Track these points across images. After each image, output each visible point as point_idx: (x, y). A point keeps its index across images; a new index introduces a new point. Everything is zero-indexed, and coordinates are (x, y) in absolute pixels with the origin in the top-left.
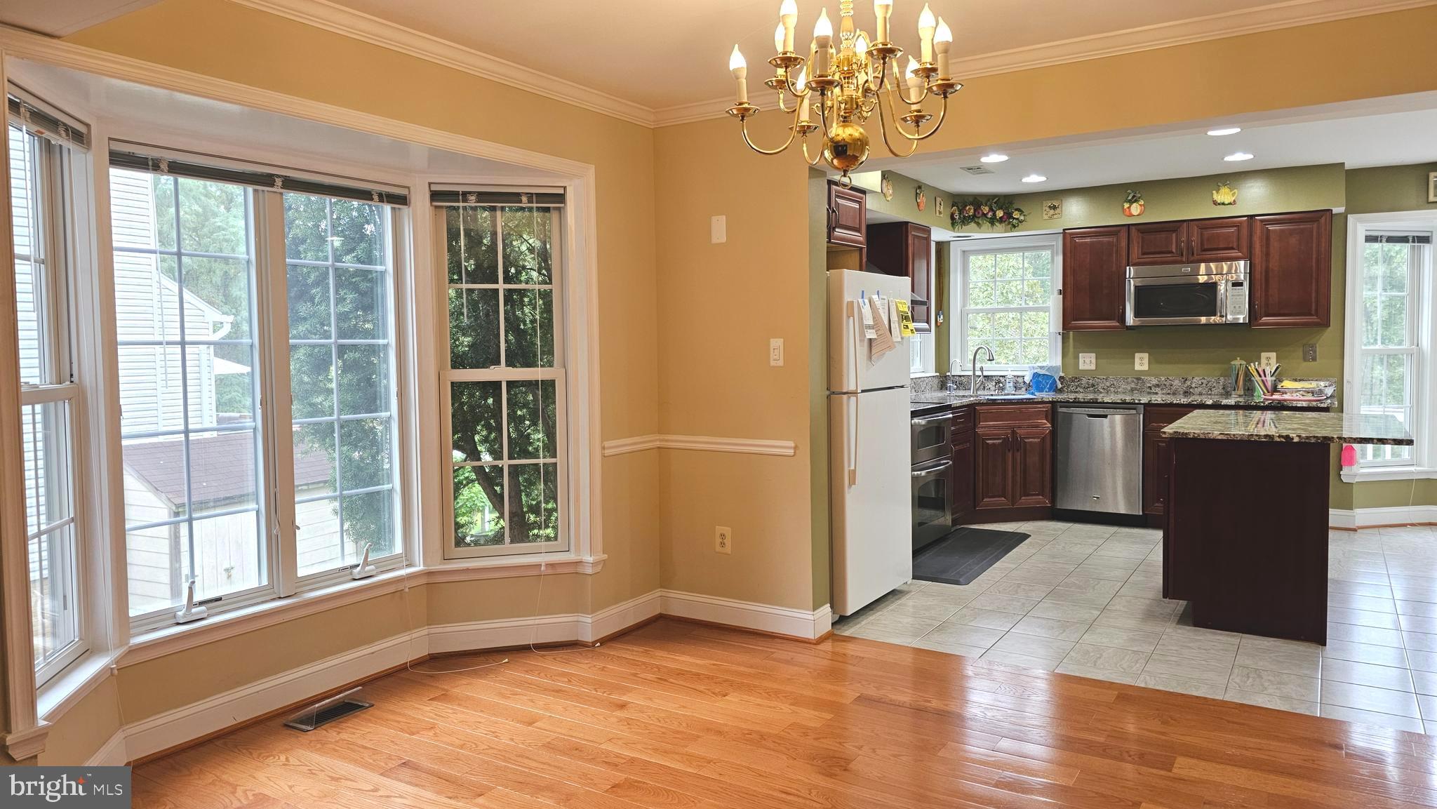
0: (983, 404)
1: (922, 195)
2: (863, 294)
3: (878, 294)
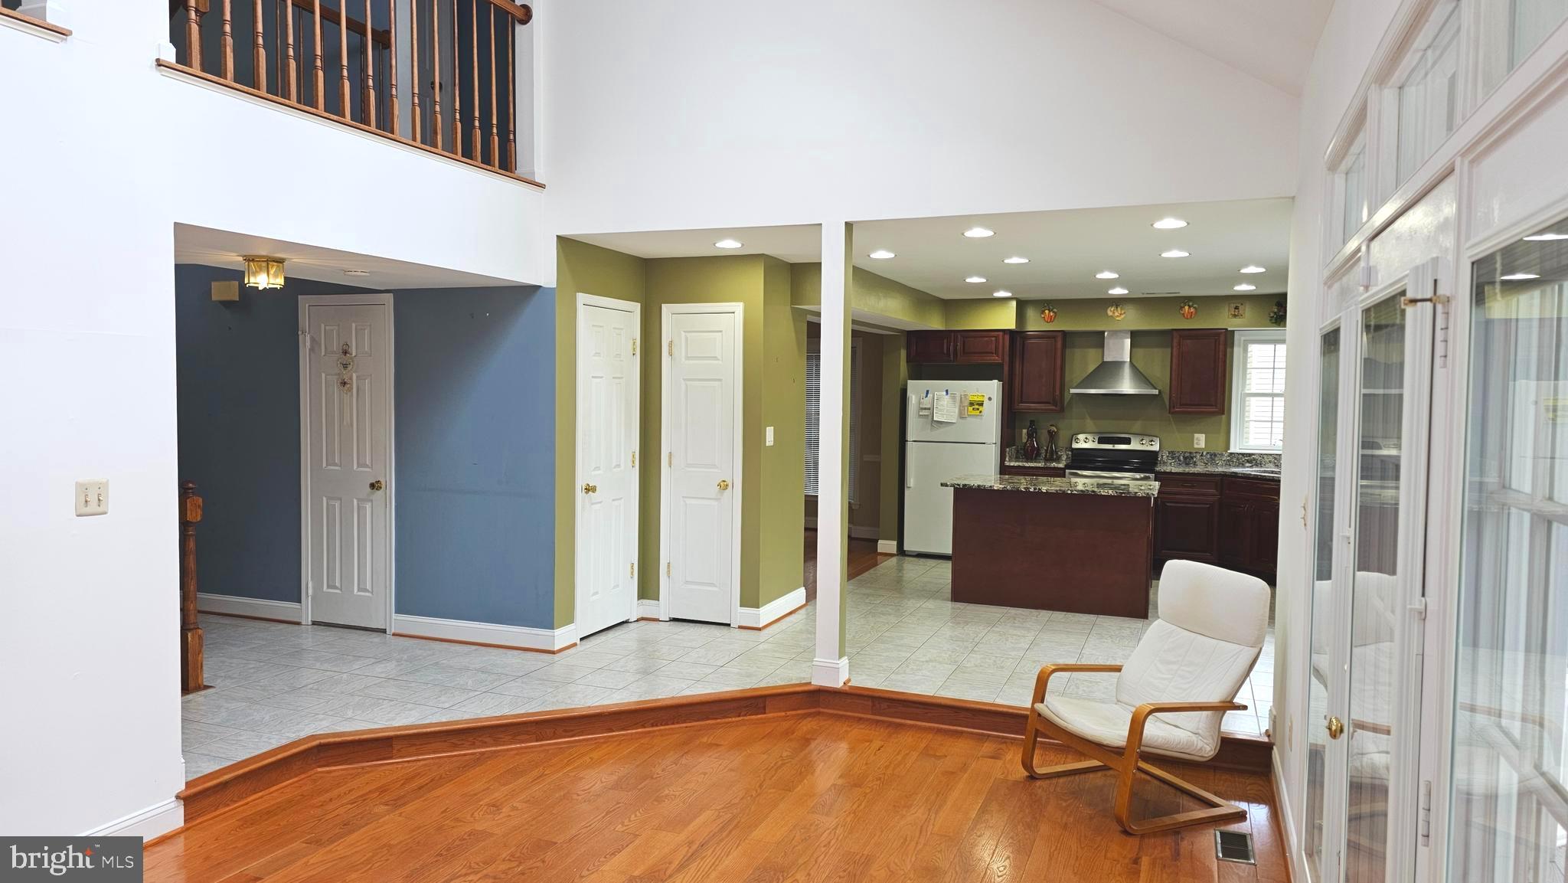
1: (1187, 307)
2: (928, 391)
3: (947, 391)
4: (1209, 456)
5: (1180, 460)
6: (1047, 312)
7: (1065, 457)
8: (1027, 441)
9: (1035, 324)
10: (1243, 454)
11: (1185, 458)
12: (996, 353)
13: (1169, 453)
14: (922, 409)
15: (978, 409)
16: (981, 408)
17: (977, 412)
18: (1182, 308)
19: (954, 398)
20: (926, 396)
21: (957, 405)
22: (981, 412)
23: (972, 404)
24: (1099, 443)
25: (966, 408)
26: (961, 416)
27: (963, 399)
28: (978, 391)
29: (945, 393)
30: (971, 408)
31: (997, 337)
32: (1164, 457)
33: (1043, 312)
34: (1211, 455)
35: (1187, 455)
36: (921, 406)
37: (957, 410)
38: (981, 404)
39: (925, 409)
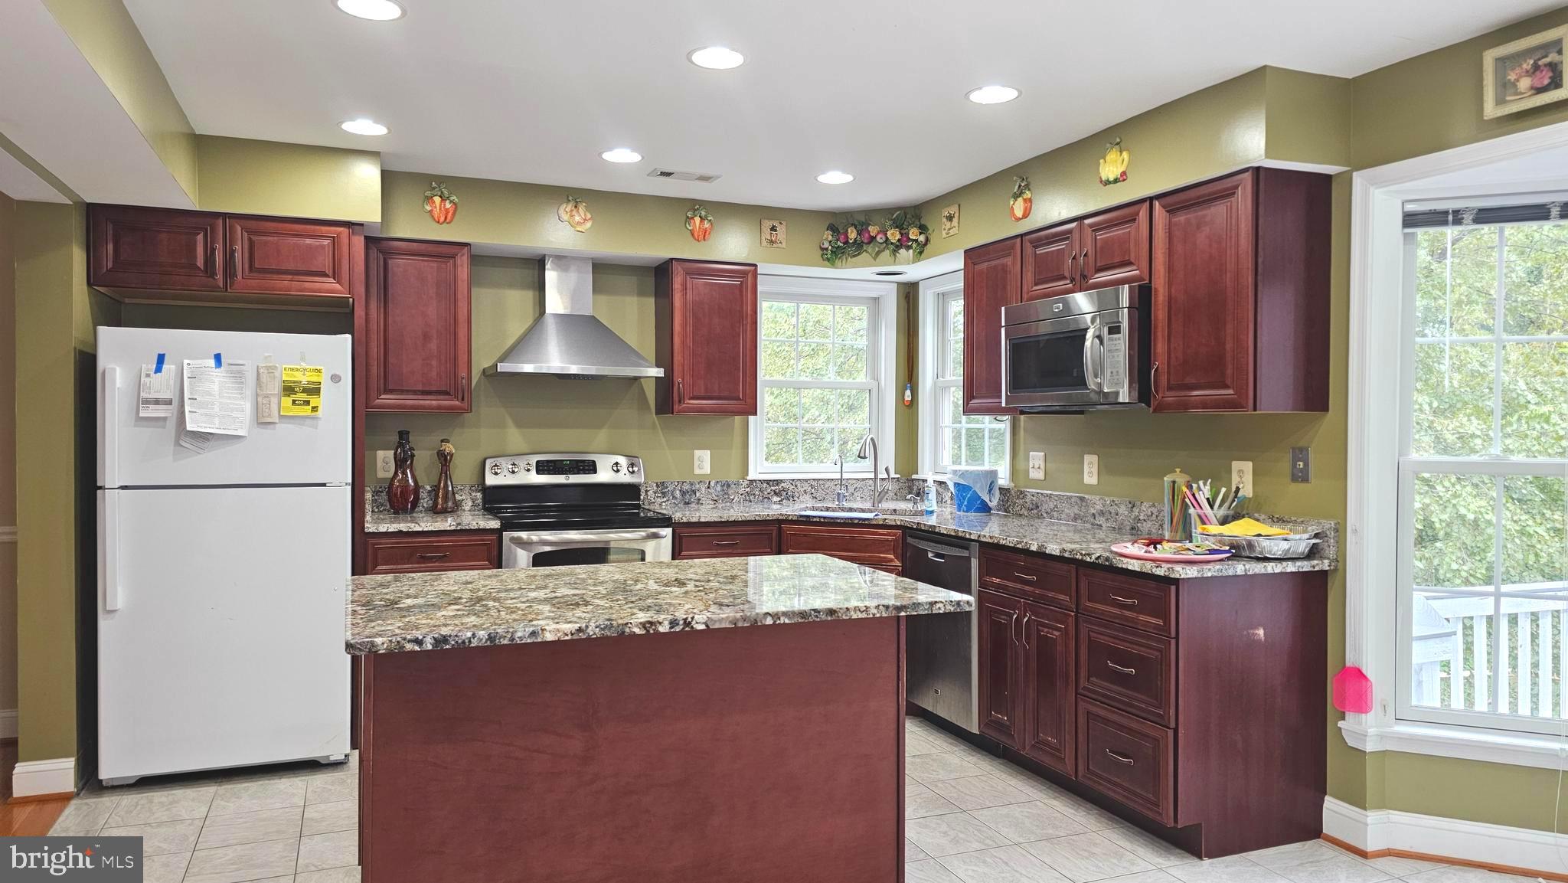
0: (792, 522)
1: (697, 219)
2: (161, 359)
3: (218, 358)
4: (719, 488)
5: (674, 498)
6: (437, 199)
7: (470, 504)
8: (396, 473)
9: (412, 226)
10: (768, 482)
11: (683, 493)
12: (336, 275)
13: (658, 486)
14: (147, 402)
15: (307, 403)
16: (314, 401)
17: (306, 410)
18: (689, 219)
19: (238, 375)
20: (158, 370)
21: (249, 392)
22: (315, 409)
23: (289, 390)
24: (538, 472)
25: (274, 400)
26: (261, 421)
27: (264, 379)
28: (303, 359)
29: (212, 362)
30: (287, 401)
31: (335, 241)
32: (650, 493)
33: (430, 199)
34: (722, 486)
35: (686, 487)
36: (144, 395)
37: (248, 406)
38: (314, 390)
39: (157, 402)
